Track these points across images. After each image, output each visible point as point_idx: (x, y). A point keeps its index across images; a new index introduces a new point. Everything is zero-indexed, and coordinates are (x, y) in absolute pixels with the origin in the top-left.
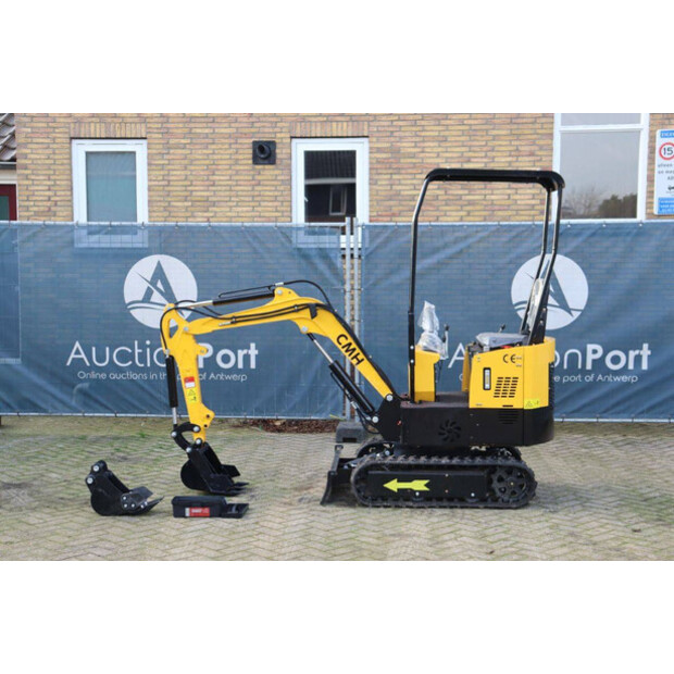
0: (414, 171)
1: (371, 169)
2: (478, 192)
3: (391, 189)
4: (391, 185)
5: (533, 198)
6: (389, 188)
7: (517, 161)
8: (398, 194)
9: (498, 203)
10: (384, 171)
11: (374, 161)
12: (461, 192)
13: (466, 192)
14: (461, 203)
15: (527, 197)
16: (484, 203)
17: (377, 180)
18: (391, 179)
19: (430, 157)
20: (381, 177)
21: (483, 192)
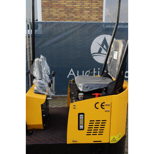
0: (57, 7)
1: (42, 6)
2: (79, 15)
3: (49, 14)
4: (49, 12)
5: (97, 18)
6: (48, 13)
7: (91, 4)
8: (52, 15)
9: (85, 19)
10: (47, 7)
11: (43, 3)
12: (73, 15)
13: (75, 15)
14: (73, 19)
15: (94, 17)
16: (81, 19)
17: (44, 10)
18: (49, 10)
19: (62, 2)
20: (46, 9)
21: (80, 15)
